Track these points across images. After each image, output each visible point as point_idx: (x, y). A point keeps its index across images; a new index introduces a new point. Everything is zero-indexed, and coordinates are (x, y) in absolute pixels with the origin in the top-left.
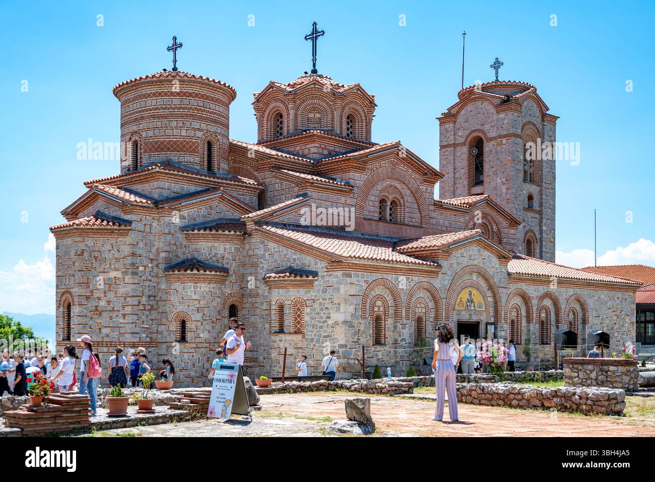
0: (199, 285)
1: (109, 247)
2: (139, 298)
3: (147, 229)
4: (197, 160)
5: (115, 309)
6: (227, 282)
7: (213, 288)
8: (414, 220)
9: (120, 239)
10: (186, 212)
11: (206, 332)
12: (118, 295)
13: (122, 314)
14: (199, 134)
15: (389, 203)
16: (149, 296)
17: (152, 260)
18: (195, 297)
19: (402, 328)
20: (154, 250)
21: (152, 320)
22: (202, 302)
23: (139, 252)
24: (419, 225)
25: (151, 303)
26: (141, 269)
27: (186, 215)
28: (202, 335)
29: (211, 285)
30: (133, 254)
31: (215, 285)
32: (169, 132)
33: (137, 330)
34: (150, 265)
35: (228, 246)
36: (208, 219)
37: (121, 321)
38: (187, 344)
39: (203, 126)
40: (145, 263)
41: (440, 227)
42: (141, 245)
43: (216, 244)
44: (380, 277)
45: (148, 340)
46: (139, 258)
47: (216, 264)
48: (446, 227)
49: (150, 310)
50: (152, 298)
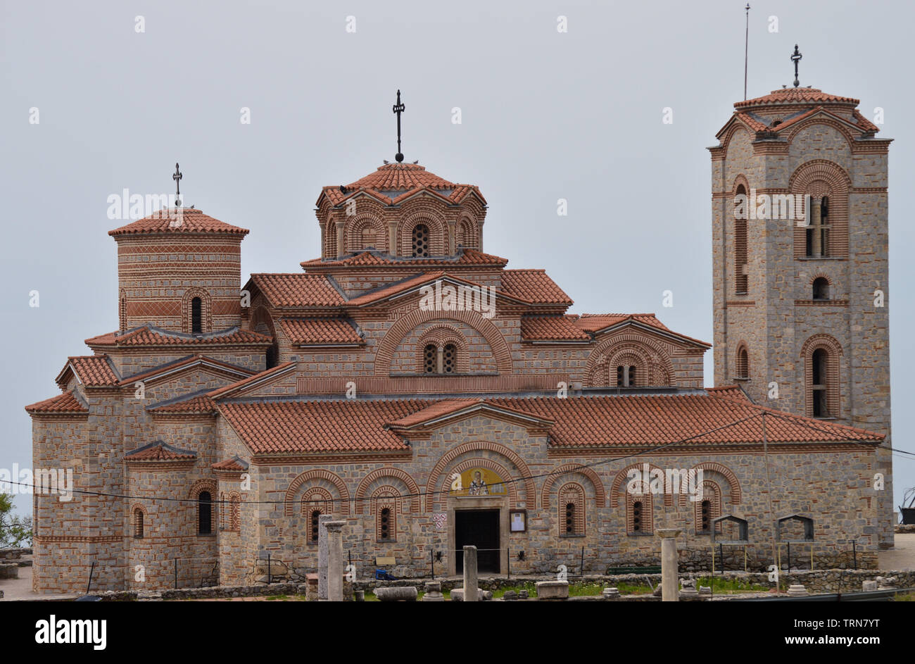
0: (154, 474)
1: (68, 431)
2: (99, 488)
3: (109, 411)
4: (179, 322)
5: (76, 500)
6: (195, 468)
7: (172, 476)
8: (483, 367)
9: (80, 424)
10: (153, 389)
11: (163, 526)
12: (79, 485)
13: (83, 506)
14: (181, 293)
15: (441, 349)
16: (112, 485)
17: (115, 445)
18: (150, 487)
19: (351, 524)
20: (117, 433)
21: (116, 511)
22: (158, 492)
23: (97, 437)
24: (493, 372)
25: (114, 493)
26: (102, 455)
27: (154, 392)
28: (158, 529)
29: (169, 474)
30: (91, 441)
31: (174, 473)
32: (148, 293)
33: (97, 523)
34: (112, 451)
35: (195, 426)
36: (185, 393)
37: (82, 513)
38: (144, 540)
39: (186, 283)
40: (106, 449)
41: (534, 371)
42: (101, 429)
43: (181, 426)
44: (313, 469)
45: (111, 534)
46: (98, 444)
47: (181, 448)
48: (547, 369)
49: (113, 501)
50: (115, 487)
